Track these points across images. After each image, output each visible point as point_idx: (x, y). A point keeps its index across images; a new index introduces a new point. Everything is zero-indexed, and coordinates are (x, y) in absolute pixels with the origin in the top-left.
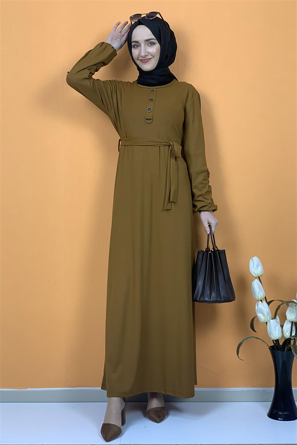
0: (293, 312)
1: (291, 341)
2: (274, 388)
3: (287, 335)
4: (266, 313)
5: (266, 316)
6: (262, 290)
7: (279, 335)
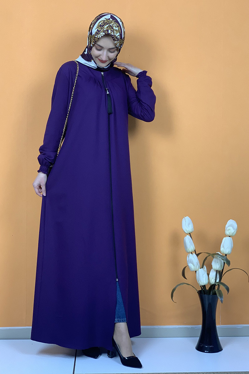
0: (217, 263)
1: (216, 286)
2: (201, 326)
3: (213, 281)
4: (195, 263)
5: (196, 266)
6: (192, 244)
7: (206, 281)
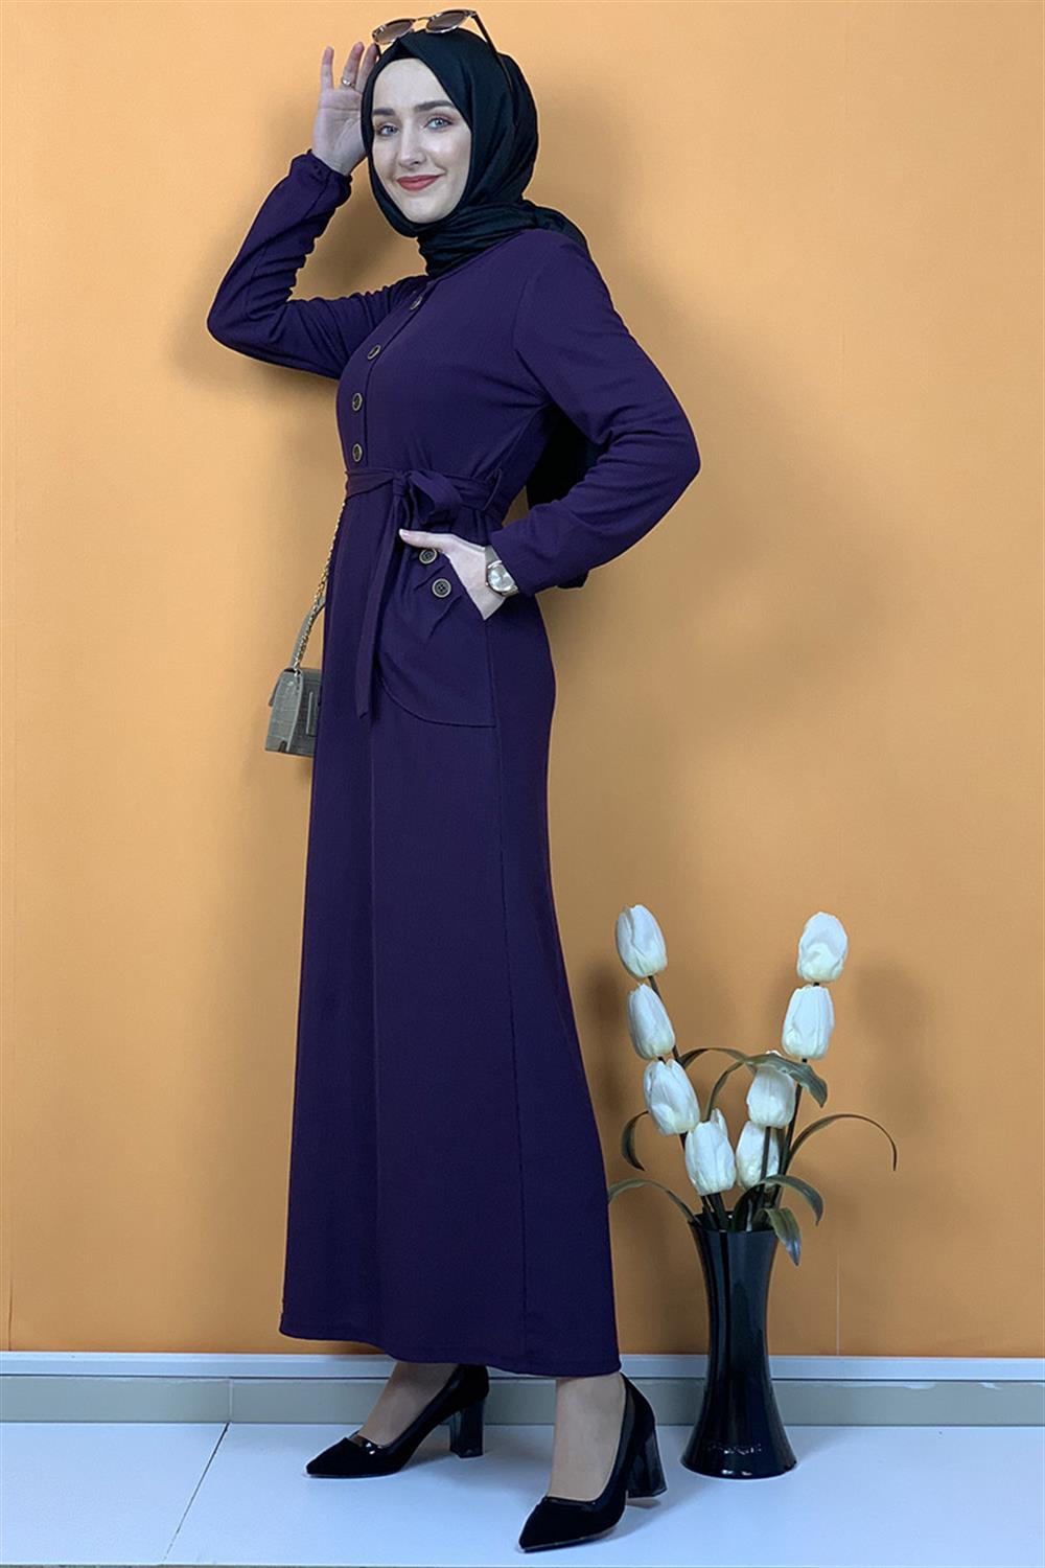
0: (772, 1094)
3: (752, 1175)
4: (682, 1103)
5: (683, 1112)
6: (664, 1023)
7: (727, 1176)
